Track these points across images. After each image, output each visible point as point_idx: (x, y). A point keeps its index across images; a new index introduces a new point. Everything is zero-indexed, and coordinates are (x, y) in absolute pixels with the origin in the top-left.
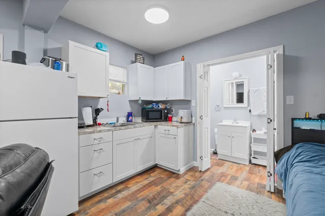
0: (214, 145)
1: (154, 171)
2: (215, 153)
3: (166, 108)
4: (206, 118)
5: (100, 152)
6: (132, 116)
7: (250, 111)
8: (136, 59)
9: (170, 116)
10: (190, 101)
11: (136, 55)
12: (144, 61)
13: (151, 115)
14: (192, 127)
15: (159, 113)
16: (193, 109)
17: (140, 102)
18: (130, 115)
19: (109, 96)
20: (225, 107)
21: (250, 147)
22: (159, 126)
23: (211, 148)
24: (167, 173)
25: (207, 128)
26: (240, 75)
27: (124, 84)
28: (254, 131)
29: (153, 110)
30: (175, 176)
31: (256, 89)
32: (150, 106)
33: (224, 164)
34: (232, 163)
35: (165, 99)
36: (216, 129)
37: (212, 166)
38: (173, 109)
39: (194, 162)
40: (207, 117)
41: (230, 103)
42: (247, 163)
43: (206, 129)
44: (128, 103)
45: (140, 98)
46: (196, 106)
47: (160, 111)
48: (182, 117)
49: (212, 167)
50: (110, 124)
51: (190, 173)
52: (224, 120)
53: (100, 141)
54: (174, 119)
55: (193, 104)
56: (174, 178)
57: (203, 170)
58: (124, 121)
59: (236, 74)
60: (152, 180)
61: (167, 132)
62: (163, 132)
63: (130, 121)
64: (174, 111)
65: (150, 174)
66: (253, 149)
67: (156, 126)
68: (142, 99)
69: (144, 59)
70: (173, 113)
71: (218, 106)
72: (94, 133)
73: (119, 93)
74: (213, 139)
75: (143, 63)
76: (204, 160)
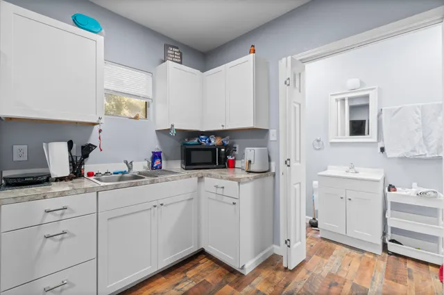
0: (311, 209)
1: (195, 265)
2: (313, 225)
3: (223, 145)
4: (298, 164)
5: (62, 239)
6: (160, 158)
7: (382, 150)
8: (166, 55)
9: (230, 158)
10: (266, 131)
11: (166, 47)
12: (181, 59)
13: (195, 157)
14: (269, 180)
15: (210, 152)
16: (272, 146)
17: (173, 133)
18: (156, 156)
19: (101, 121)
20: (332, 143)
21: (385, 220)
22: (206, 178)
23: (307, 215)
24: (220, 269)
25: (300, 183)
26: (362, 84)
27: (147, 101)
28: (391, 188)
29: (200, 149)
30: (233, 278)
31: (398, 107)
32: (196, 141)
33: (332, 250)
34: (348, 250)
35: (221, 128)
36: (316, 183)
37: (309, 256)
38: (237, 146)
39: (275, 246)
40: (300, 161)
41: (339, 137)
42: (379, 251)
43: (297, 186)
44: (154, 134)
45: (173, 126)
46: (278, 141)
47: (212, 149)
48: (250, 162)
49: (311, 257)
50: (114, 173)
51: (265, 274)
52: (329, 167)
53: (62, 214)
54: (238, 164)
55: (272, 136)
56: (231, 284)
57: (291, 267)
58: (144, 167)
59: (353, 82)
60: (186, 289)
61: (220, 191)
62: (214, 190)
63: (156, 168)
64: (237, 149)
65: (185, 272)
66: (390, 224)
67: (201, 179)
68: (175, 127)
69: (181, 56)
70: (237, 153)
71: (318, 141)
72: (45, 197)
73: (136, 118)
74: (311, 201)
75: (181, 63)
76: (294, 246)
